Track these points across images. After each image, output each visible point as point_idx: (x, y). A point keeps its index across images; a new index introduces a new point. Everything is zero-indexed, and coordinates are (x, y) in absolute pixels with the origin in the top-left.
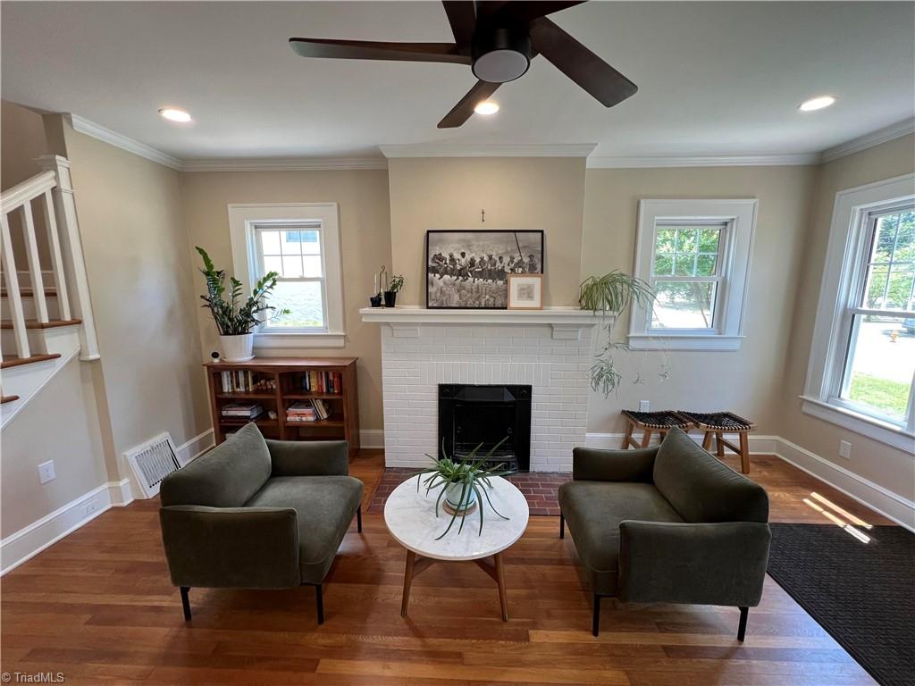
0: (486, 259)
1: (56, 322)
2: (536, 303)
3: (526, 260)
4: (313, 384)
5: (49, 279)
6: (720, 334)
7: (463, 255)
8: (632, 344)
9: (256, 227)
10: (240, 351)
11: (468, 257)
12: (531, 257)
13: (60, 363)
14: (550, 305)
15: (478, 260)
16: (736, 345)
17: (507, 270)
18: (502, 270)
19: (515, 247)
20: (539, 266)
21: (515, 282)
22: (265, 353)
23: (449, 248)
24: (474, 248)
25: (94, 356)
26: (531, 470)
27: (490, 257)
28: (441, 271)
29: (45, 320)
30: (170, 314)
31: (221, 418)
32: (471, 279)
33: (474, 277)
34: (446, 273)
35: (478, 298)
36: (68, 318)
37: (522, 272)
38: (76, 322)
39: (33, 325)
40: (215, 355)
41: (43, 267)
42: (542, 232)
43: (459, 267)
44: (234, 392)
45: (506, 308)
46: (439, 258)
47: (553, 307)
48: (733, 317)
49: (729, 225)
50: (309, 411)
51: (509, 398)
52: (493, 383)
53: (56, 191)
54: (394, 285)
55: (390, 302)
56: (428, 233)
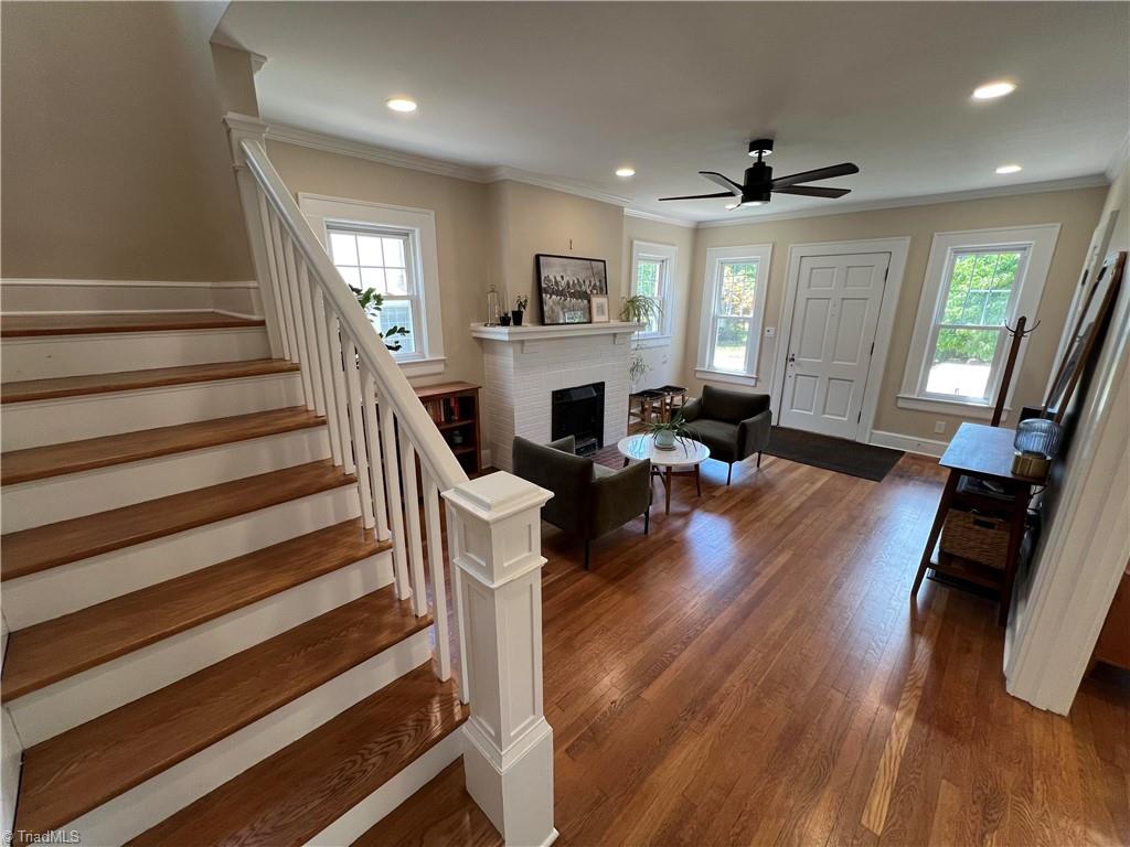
0: (576, 281)
2: (606, 317)
3: (598, 284)
6: (662, 335)
7: (562, 277)
11: (566, 280)
12: (600, 281)
15: (571, 282)
16: (668, 341)
17: (589, 292)
18: (586, 292)
19: (591, 273)
20: (605, 289)
21: (594, 302)
23: (553, 272)
24: (569, 273)
26: (605, 445)
27: (578, 280)
28: (550, 291)
32: (568, 299)
33: (570, 297)
34: (553, 293)
37: (597, 293)
42: (604, 261)
43: (560, 289)
46: (548, 279)
48: (667, 325)
54: (520, 305)
55: (518, 321)
56: (537, 257)
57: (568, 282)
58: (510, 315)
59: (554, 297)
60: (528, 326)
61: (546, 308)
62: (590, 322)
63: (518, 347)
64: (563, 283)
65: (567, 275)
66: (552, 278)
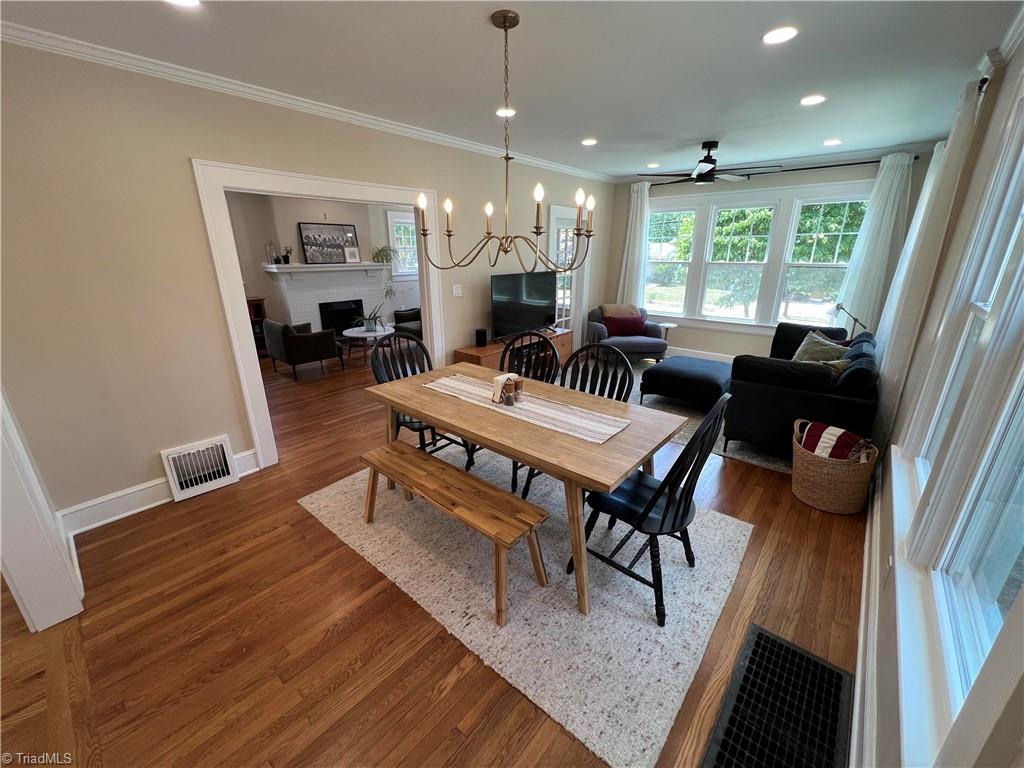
0: (331, 238)
2: (357, 259)
3: (350, 240)
7: (320, 236)
15: (327, 239)
17: (342, 244)
18: (340, 244)
20: (356, 242)
21: (347, 250)
23: (312, 232)
28: (311, 244)
32: (325, 249)
33: (326, 247)
34: (313, 245)
35: (331, 258)
37: (349, 245)
42: (353, 225)
43: (319, 243)
46: (308, 237)
47: (365, 261)
54: (288, 252)
55: (286, 260)
56: (299, 224)
57: (325, 239)
58: (281, 258)
59: (314, 247)
60: (295, 264)
61: (308, 254)
62: (345, 262)
63: (289, 277)
64: (321, 239)
65: (324, 235)
66: (311, 236)
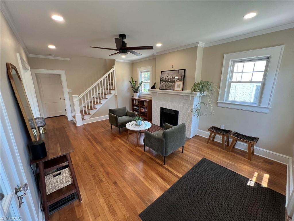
0: (172, 78)
1: (113, 89)
2: (181, 89)
4: (145, 104)
5: (112, 83)
6: (260, 105)
7: (167, 77)
8: (219, 105)
9: (142, 72)
10: (136, 96)
11: (168, 77)
12: (181, 77)
13: (112, 95)
14: (187, 90)
15: (170, 78)
16: (267, 111)
17: (176, 80)
19: (178, 74)
20: (183, 79)
21: (177, 83)
22: (141, 97)
23: (165, 76)
24: (170, 75)
25: (116, 94)
27: (173, 77)
29: (111, 89)
30: (128, 89)
31: (133, 108)
32: (168, 83)
33: (169, 82)
34: (164, 81)
35: (169, 87)
36: (114, 89)
37: (179, 81)
38: (115, 89)
39: (110, 89)
40: (133, 96)
41: (109, 81)
42: (185, 70)
43: (166, 80)
44: (136, 104)
45: (174, 90)
46: (163, 78)
47: (187, 91)
49: (269, 58)
50: (144, 109)
51: (173, 113)
52: (171, 109)
53: (113, 71)
54: (154, 84)
55: (154, 88)
56: (161, 72)
57: (169, 78)
59: (164, 82)
61: (161, 85)
64: (167, 78)
65: (169, 76)
66: (164, 77)
